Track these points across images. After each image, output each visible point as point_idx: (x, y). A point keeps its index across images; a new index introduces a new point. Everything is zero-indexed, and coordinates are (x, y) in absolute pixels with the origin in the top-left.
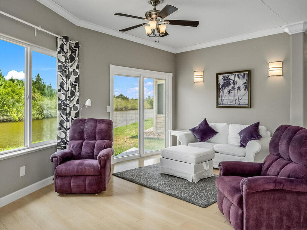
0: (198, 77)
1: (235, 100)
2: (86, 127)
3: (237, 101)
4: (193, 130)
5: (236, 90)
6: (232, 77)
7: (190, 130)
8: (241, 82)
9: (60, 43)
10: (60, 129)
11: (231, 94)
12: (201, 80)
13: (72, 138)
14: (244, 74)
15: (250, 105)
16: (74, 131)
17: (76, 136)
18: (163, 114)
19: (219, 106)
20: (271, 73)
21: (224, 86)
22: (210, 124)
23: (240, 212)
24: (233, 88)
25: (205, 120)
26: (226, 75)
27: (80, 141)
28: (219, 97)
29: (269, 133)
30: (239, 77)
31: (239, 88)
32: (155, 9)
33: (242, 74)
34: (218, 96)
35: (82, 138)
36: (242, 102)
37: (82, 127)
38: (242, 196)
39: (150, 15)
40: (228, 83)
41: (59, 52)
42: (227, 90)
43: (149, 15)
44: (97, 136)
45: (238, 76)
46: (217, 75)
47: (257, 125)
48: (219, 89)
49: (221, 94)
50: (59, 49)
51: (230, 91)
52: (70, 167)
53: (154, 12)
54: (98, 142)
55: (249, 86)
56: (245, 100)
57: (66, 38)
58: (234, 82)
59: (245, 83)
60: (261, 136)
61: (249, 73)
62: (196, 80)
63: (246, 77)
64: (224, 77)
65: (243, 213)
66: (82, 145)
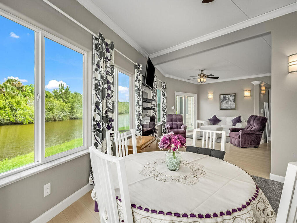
0: (210, 96)
1: (229, 107)
2: (173, 117)
3: (230, 107)
4: (210, 120)
5: (229, 102)
6: (227, 96)
7: (208, 120)
8: (231, 98)
9: (163, 85)
10: (163, 118)
11: (227, 104)
12: (212, 97)
13: (168, 122)
14: (233, 95)
15: (236, 109)
16: (169, 119)
19: (221, 109)
20: (245, 95)
21: (223, 100)
22: (217, 117)
24: (228, 101)
25: (215, 115)
26: (224, 95)
29: (245, 121)
30: (231, 97)
31: (231, 101)
32: (202, 73)
33: (232, 95)
34: (220, 105)
35: (172, 121)
36: (232, 107)
37: (172, 117)
39: (201, 76)
40: (226, 99)
41: (162, 88)
42: (225, 102)
43: (200, 75)
44: (178, 121)
45: (230, 96)
46: (220, 95)
47: (240, 117)
48: (221, 101)
49: (222, 104)
50: (162, 87)
51: (226, 102)
53: (202, 75)
54: (178, 123)
55: (235, 100)
56: (233, 106)
57: (165, 83)
58: (228, 99)
59: (234, 99)
60: (242, 121)
61: (235, 95)
62: (209, 97)
63: (234, 96)
64: (223, 96)
65: (240, 140)
66: (172, 124)
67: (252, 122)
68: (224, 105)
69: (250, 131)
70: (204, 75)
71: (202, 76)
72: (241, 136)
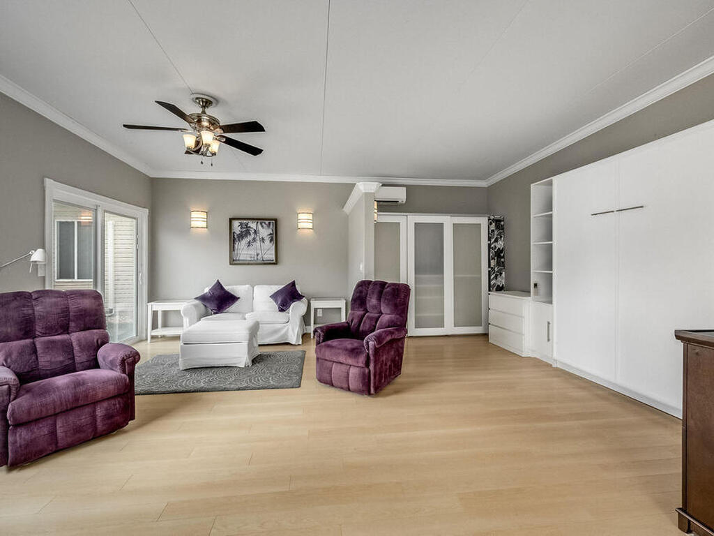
0: (198, 219)
1: (257, 255)
2: (37, 309)
3: (260, 256)
4: (203, 298)
5: (258, 242)
6: (253, 225)
7: (196, 298)
8: (265, 232)
11: (251, 247)
12: (204, 224)
14: (269, 223)
15: (276, 261)
17: (12, 331)
19: (233, 262)
20: (301, 225)
21: (241, 236)
22: (226, 288)
23: (367, 371)
24: (254, 239)
25: (218, 282)
26: (247, 221)
28: (234, 250)
30: (262, 226)
31: (263, 240)
32: (204, 113)
33: (267, 222)
34: (232, 249)
36: (266, 257)
37: (27, 311)
38: (368, 354)
40: (247, 233)
42: (245, 241)
44: (72, 324)
45: (261, 224)
46: (231, 220)
47: (293, 285)
48: (234, 239)
49: (236, 246)
51: (249, 242)
54: (75, 337)
55: (275, 238)
56: (270, 255)
58: (255, 232)
59: (271, 234)
60: (303, 297)
61: (274, 223)
62: (194, 224)
63: (271, 227)
64: (241, 224)
65: (370, 371)
66: (35, 351)
67: (371, 302)
68: (243, 251)
70: (213, 122)
71: (205, 124)
72: (372, 358)
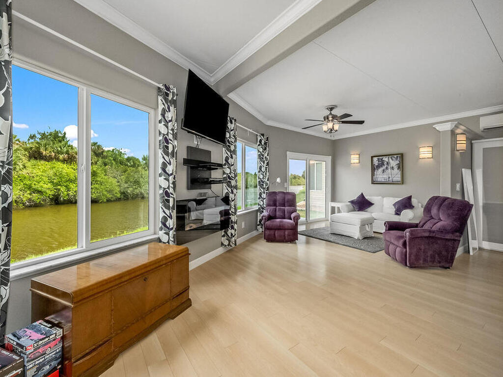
0: (354, 159)
1: (389, 178)
2: (278, 197)
3: (391, 179)
4: (352, 202)
5: (390, 170)
6: (386, 159)
7: (349, 202)
8: (394, 163)
9: (259, 139)
10: (259, 198)
11: (385, 173)
12: (358, 161)
13: (268, 205)
14: (397, 157)
15: (402, 182)
16: (269, 200)
17: (271, 203)
18: (314, 189)
19: (373, 182)
20: (422, 156)
21: (379, 167)
22: (367, 198)
23: (405, 250)
24: (387, 168)
25: (362, 194)
26: (381, 157)
27: (275, 207)
28: (374, 175)
29: (420, 205)
30: (392, 159)
31: (393, 168)
32: (331, 114)
33: (395, 156)
34: (373, 175)
35: (275, 205)
36: (395, 179)
37: (275, 197)
38: (405, 241)
39: (328, 118)
40: (383, 164)
41: (259, 145)
42: (381, 170)
43: (326, 118)
44: (286, 204)
45: (391, 158)
46: (372, 157)
47: (410, 198)
48: (374, 169)
49: (375, 173)
50: (258, 143)
51: (384, 170)
52: (275, 223)
53: (330, 116)
54: (286, 208)
55: (401, 167)
56: (398, 178)
57: (263, 135)
58: (388, 163)
59: (398, 164)
60: (414, 206)
61: (401, 156)
62: (352, 161)
63: (399, 159)
64: (378, 159)
65: (406, 251)
66: (276, 210)
67: (434, 211)
68: (380, 175)
69: (430, 231)
70: (334, 117)
71: (330, 119)
72: (407, 243)
